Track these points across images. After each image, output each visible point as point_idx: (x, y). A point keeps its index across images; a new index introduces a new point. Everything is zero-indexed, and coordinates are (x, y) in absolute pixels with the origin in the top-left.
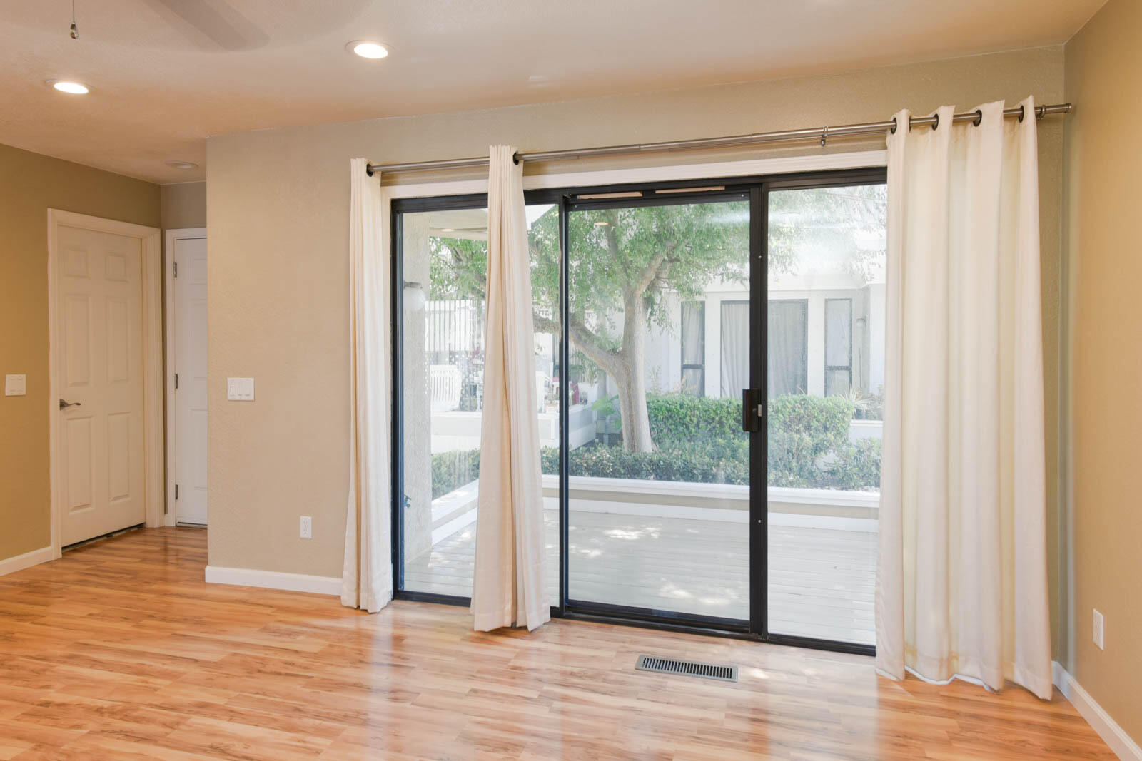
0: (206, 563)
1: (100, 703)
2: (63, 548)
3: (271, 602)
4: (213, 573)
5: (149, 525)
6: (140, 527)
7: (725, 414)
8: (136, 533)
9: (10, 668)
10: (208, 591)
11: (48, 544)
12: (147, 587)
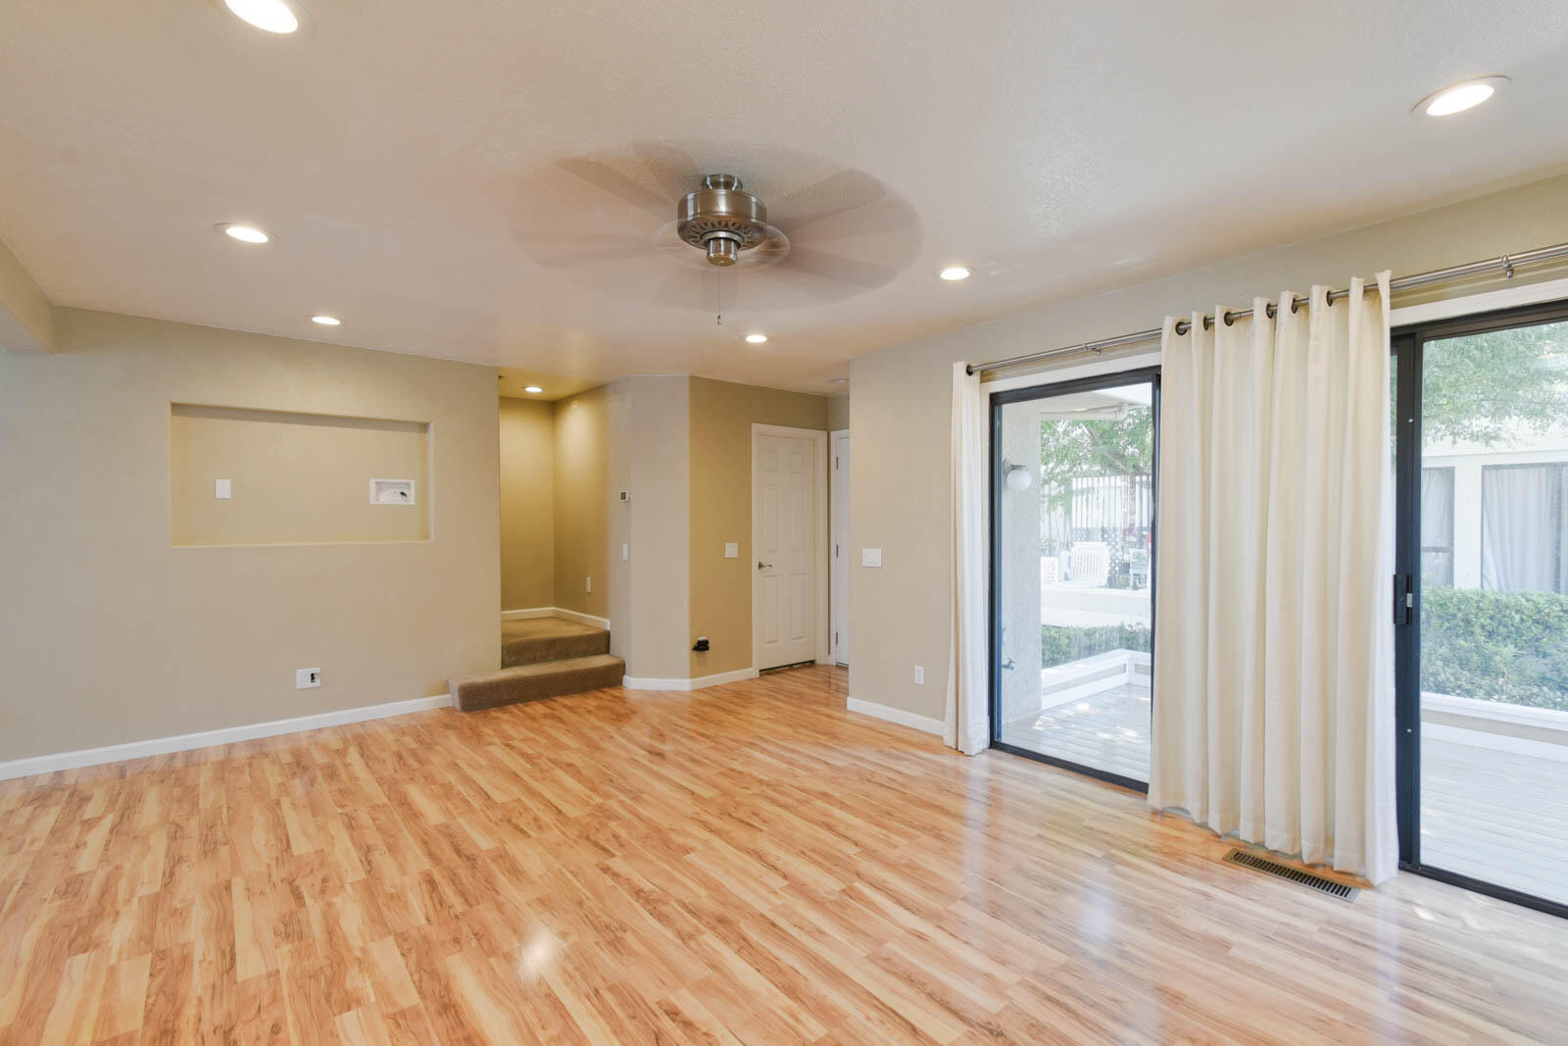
0: (848, 695)
1: (762, 777)
2: (761, 671)
3: (890, 733)
4: (853, 703)
5: (818, 662)
6: (812, 662)
7: (1474, 611)
8: (808, 667)
9: (717, 743)
10: (849, 717)
11: (751, 666)
12: (806, 706)
